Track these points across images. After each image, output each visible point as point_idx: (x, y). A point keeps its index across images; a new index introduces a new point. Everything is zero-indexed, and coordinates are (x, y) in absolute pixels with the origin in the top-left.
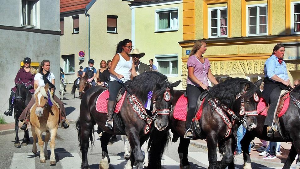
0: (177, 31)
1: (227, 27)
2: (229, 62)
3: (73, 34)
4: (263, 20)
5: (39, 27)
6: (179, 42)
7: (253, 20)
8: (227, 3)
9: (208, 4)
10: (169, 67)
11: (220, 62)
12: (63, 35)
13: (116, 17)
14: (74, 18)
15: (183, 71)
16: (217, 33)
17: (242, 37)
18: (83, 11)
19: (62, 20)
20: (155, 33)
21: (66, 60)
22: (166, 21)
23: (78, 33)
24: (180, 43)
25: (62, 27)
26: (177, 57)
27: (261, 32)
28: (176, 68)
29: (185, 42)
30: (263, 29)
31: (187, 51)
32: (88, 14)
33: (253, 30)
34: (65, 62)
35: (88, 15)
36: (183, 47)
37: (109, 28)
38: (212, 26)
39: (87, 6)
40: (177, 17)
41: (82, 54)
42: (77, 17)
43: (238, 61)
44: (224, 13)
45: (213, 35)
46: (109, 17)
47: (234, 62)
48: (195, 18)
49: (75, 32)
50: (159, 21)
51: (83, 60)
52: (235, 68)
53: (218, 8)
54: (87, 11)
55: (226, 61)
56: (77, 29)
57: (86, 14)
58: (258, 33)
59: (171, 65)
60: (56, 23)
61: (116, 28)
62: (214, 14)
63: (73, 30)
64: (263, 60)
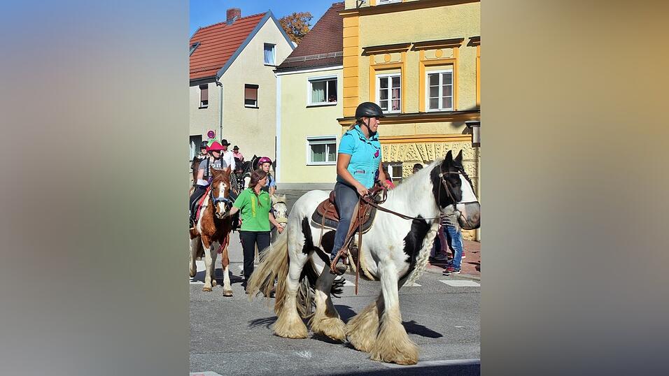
1: (400, 99)
2: (403, 145)
3: (200, 108)
4: (448, 90)
6: (337, 119)
7: (434, 91)
8: (400, 68)
9: (376, 70)
10: (325, 152)
11: (391, 145)
13: (256, 87)
14: (201, 88)
16: (387, 107)
17: (420, 113)
18: (214, 79)
20: (307, 107)
21: (191, 143)
22: (321, 92)
23: (206, 108)
24: (339, 120)
26: (335, 139)
27: (444, 107)
28: (333, 152)
29: (346, 119)
30: (447, 102)
33: (434, 104)
34: (189, 145)
35: (220, 84)
36: (343, 125)
37: (247, 102)
38: (381, 98)
39: (219, 72)
41: (211, 134)
42: (206, 87)
43: (414, 144)
44: (396, 81)
46: (247, 86)
47: (408, 145)
48: (359, 88)
49: (203, 106)
50: (312, 93)
52: (411, 153)
53: (390, 75)
54: (219, 78)
55: (399, 144)
56: (206, 102)
57: (217, 83)
58: (441, 108)
59: (327, 149)
61: (257, 100)
62: (384, 82)
63: (199, 104)
64: (447, 143)
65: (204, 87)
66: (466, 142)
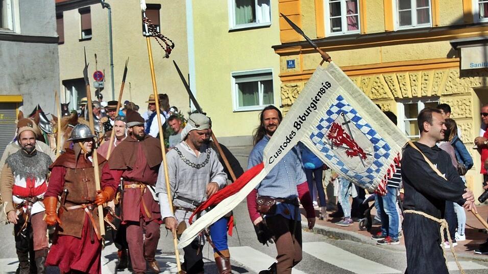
0: (269, 26)
1: (358, 14)
2: (365, 77)
3: (80, 40)
5: (18, 31)
6: (273, 47)
10: (258, 92)
12: (62, 43)
13: (158, 7)
14: (81, 12)
15: (284, 97)
16: (341, 27)
17: (386, 32)
19: (59, 16)
20: (230, 31)
21: (70, 89)
22: (248, 9)
23: (90, 39)
24: (276, 48)
25: (60, 29)
26: (271, 74)
27: (419, 22)
28: (270, 93)
29: (285, 46)
30: (424, 16)
31: (288, 62)
32: (106, 4)
33: (405, 18)
34: (68, 92)
35: (107, 6)
36: (281, 55)
38: (332, 14)
40: (268, 2)
41: (99, 76)
42: (88, 11)
43: (381, 76)
45: (334, 31)
47: (373, 77)
48: (301, 2)
49: (84, 37)
50: (236, 10)
51: (101, 86)
52: (377, 88)
55: (360, 76)
56: (88, 32)
57: (103, 4)
58: (415, 24)
59: (261, 88)
60: (49, 22)
61: (159, 26)
63: (80, 35)
64: (426, 72)
65: (85, 12)
66: (452, 70)
